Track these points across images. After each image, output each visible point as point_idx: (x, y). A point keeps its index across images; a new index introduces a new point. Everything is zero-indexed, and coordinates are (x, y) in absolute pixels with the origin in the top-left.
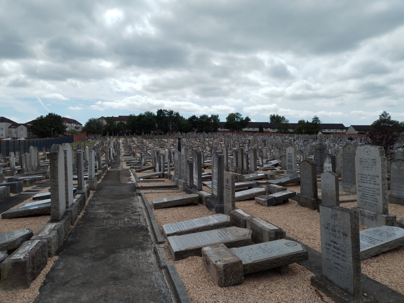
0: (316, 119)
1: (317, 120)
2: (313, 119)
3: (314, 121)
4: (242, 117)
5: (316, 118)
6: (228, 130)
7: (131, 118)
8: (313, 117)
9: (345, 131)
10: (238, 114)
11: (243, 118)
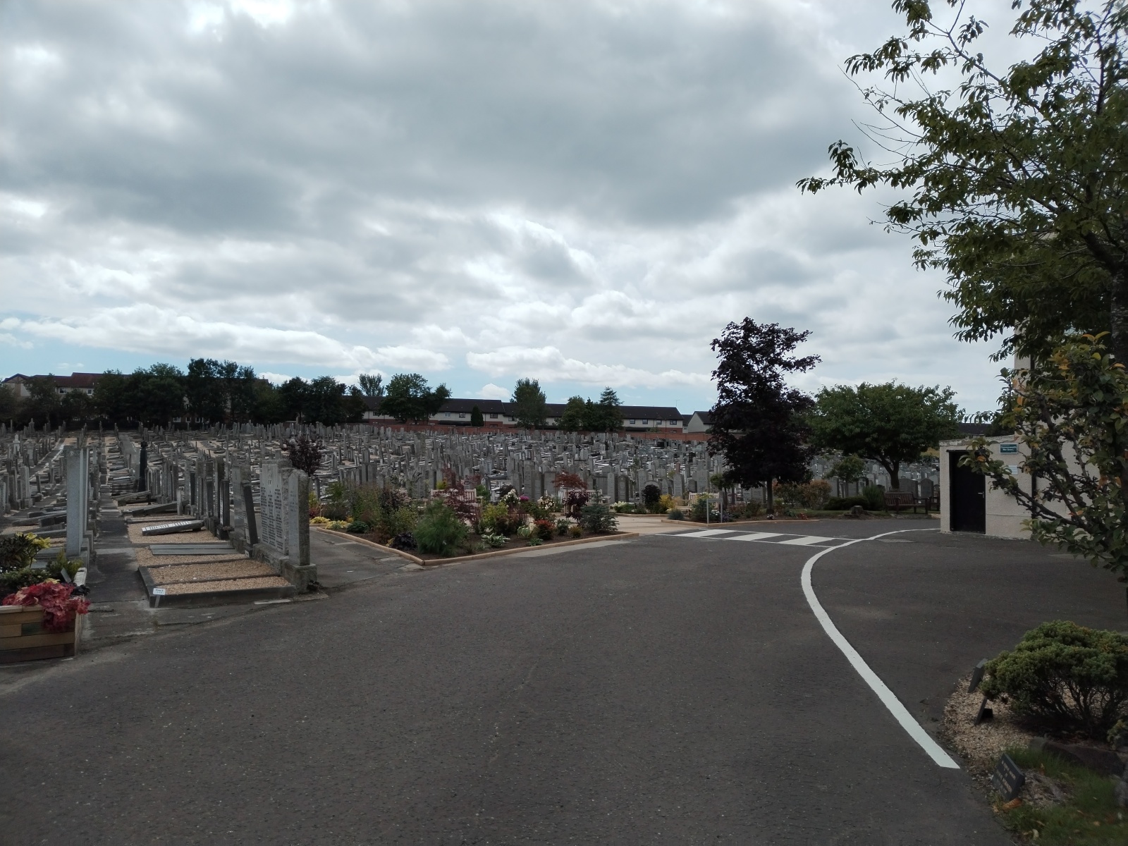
0: (609, 395)
1: (611, 398)
2: (604, 395)
3: (605, 400)
4: (427, 385)
5: (609, 393)
6: (392, 418)
7: (110, 382)
8: (603, 391)
9: (680, 425)
10: (417, 377)
11: (429, 388)
